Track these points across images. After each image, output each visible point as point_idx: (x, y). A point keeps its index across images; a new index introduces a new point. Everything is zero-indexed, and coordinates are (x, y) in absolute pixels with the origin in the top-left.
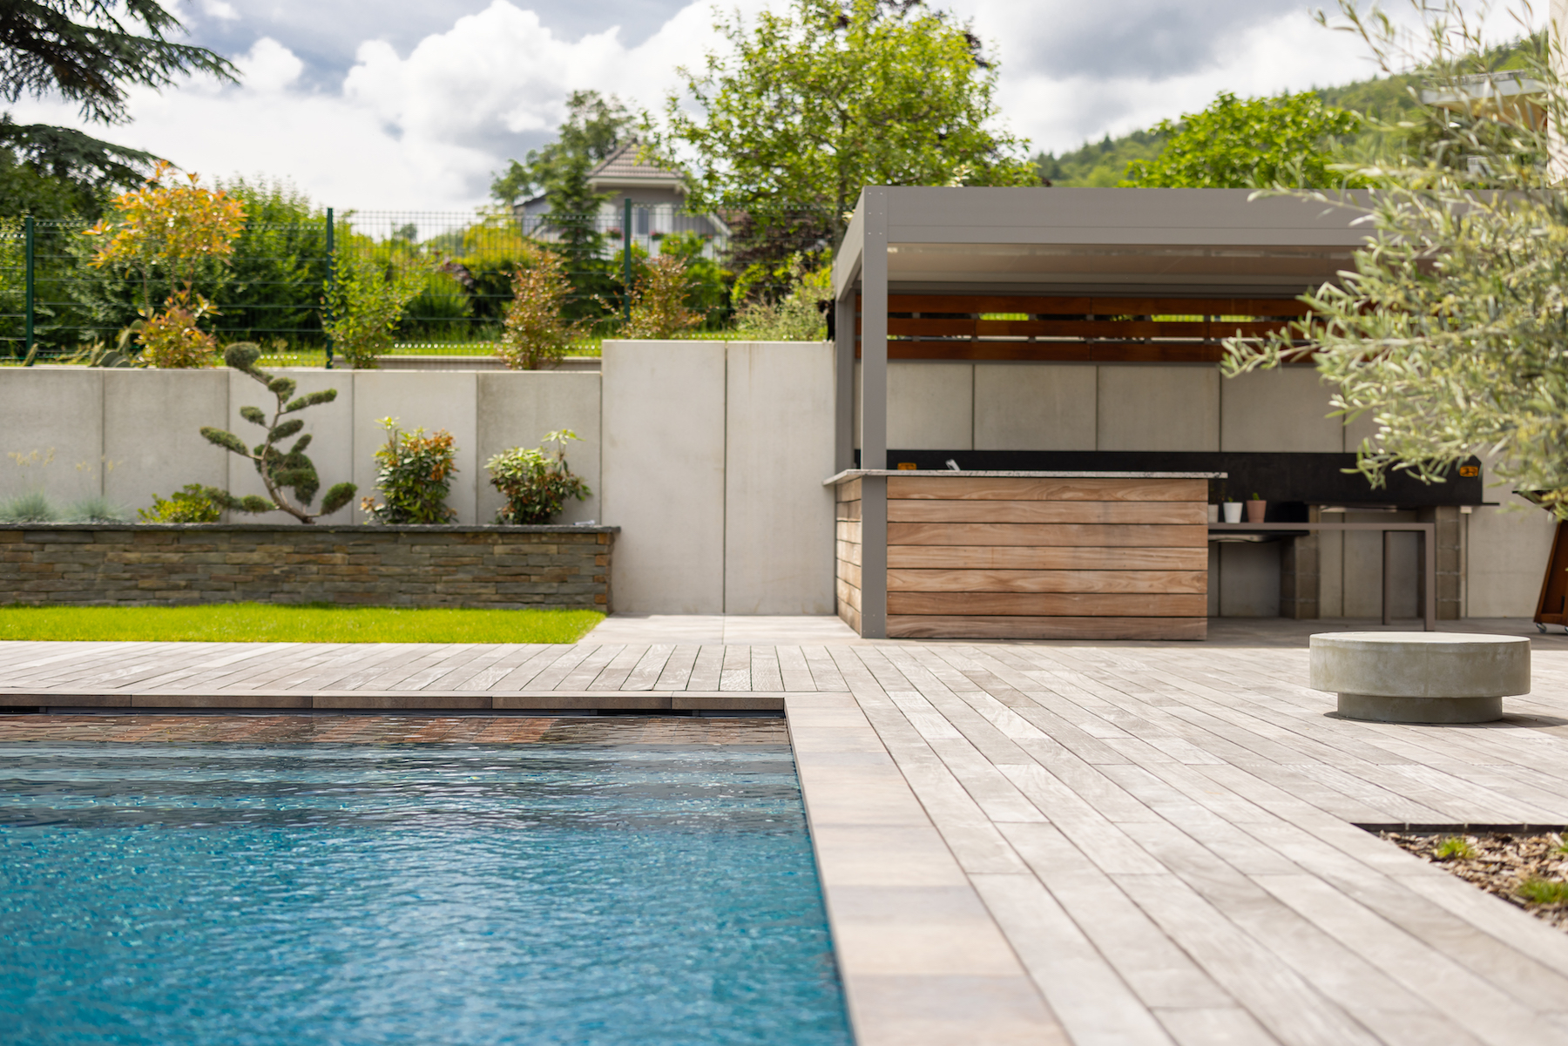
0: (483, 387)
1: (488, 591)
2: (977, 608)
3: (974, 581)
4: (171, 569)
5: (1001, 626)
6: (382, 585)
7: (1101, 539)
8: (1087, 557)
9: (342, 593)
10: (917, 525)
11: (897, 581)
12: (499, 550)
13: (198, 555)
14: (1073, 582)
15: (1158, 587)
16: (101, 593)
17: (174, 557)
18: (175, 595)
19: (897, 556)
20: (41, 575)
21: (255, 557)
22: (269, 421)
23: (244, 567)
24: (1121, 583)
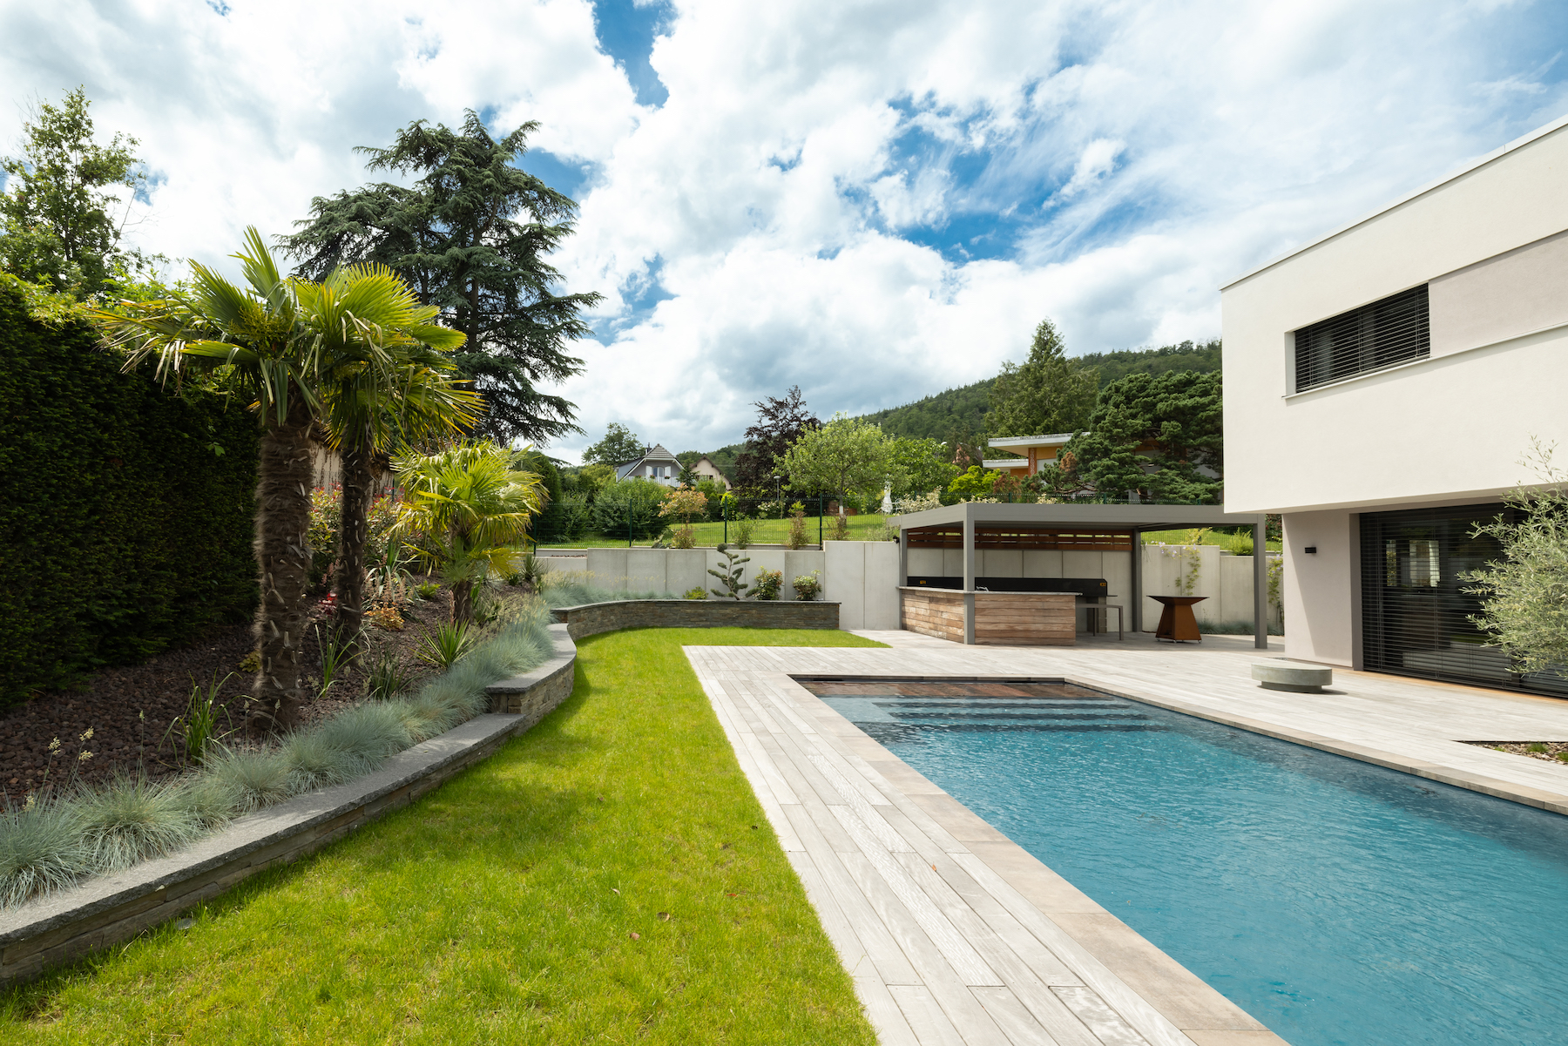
0: (787, 556)
1: (802, 623)
2: (1003, 635)
3: (1002, 627)
4: (701, 615)
5: (1011, 641)
6: (768, 620)
7: (1042, 614)
8: (1038, 619)
9: (755, 623)
10: (984, 609)
11: (978, 627)
12: (805, 609)
13: (709, 610)
14: (1033, 627)
15: (1060, 629)
16: (679, 623)
17: (702, 611)
18: (702, 624)
19: (978, 619)
20: (660, 617)
21: (728, 611)
22: (728, 567)
23: (724, 615)
24: (1048, 628)
